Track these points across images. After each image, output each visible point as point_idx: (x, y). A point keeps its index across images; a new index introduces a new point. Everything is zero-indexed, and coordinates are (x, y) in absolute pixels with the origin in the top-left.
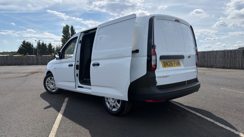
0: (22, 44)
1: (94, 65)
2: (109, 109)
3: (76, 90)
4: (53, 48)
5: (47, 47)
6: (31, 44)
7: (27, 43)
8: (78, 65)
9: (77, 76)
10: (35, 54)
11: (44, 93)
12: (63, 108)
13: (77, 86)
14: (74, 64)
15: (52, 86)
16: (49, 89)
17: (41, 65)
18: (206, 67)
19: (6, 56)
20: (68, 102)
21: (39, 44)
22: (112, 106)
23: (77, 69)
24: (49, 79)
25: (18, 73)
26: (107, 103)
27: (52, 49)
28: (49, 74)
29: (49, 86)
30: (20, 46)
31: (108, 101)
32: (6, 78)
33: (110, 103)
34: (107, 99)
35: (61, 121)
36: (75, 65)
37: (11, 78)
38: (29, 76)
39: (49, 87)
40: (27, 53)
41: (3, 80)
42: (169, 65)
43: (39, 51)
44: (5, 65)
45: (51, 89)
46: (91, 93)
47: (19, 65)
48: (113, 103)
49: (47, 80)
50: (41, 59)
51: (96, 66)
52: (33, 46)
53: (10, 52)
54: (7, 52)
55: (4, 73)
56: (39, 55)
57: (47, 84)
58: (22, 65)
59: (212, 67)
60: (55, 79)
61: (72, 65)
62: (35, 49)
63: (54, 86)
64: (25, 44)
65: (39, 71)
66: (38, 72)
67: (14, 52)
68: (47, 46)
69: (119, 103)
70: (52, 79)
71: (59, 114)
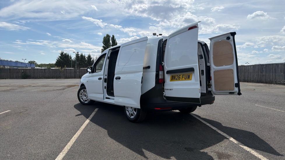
0: (60, 55)
1: (116, 78)
2: (129, 117)
3: (104, 101)
4: (93, 60)
5: (86, 59)
6: (70, 56)
7: (65, 54)
8: (106, 79)
9: (105, 88)
10: (74, 66)
11: (78, 104)
12: (92, 116)
13: (105, 98)
14: (102, 77)
15: (85, 98)
16: (82, 100)
17: (78, 78)
18: (264, 83)
19: (44, 68)
20: (97, 112)
21: (77, 55)
22: (131, 114)
23: (105, 82)
24: (82, 91)
25: (55, 86)
26: (127, 112)
27: (91, 61)
28: (83, 86)
29: (82, 97)
30: (58, 58)
31: (128, 109)
32: (45, 91)
33: (129, 111)
34: (127, 108)
35: (88, 124)
36: (103, 79)
37: (48, 91)
38: (66, 90)
39: (82, 99)
40: (65, 66)
41: (42, 92)
42: (176, 79)
43: (77, 63)
44: (42, 79)
45: (84, 100)
46: (114, 103)
47: (57, 78)
48: (131, 111)
49: (81, 92)
50: (79, 73)
51: (118, 79)
52: (71, 58)
53: (48, 64)
54: (45, 64)
55: (42, 86)
56: (77, 68)
57: (80, 95)
58: (59, 79)
59: (270, 82)
60: (87, 91)
61: (101, 79)
62: (73, 61)
63: (86, 98)
64: (63, 55)
65: (76, 84)
66: (75, 86)
67: (52, 64)
68: (86, 57)
69: (135, 112)
70: (85, 91)
71: (88, 120)
